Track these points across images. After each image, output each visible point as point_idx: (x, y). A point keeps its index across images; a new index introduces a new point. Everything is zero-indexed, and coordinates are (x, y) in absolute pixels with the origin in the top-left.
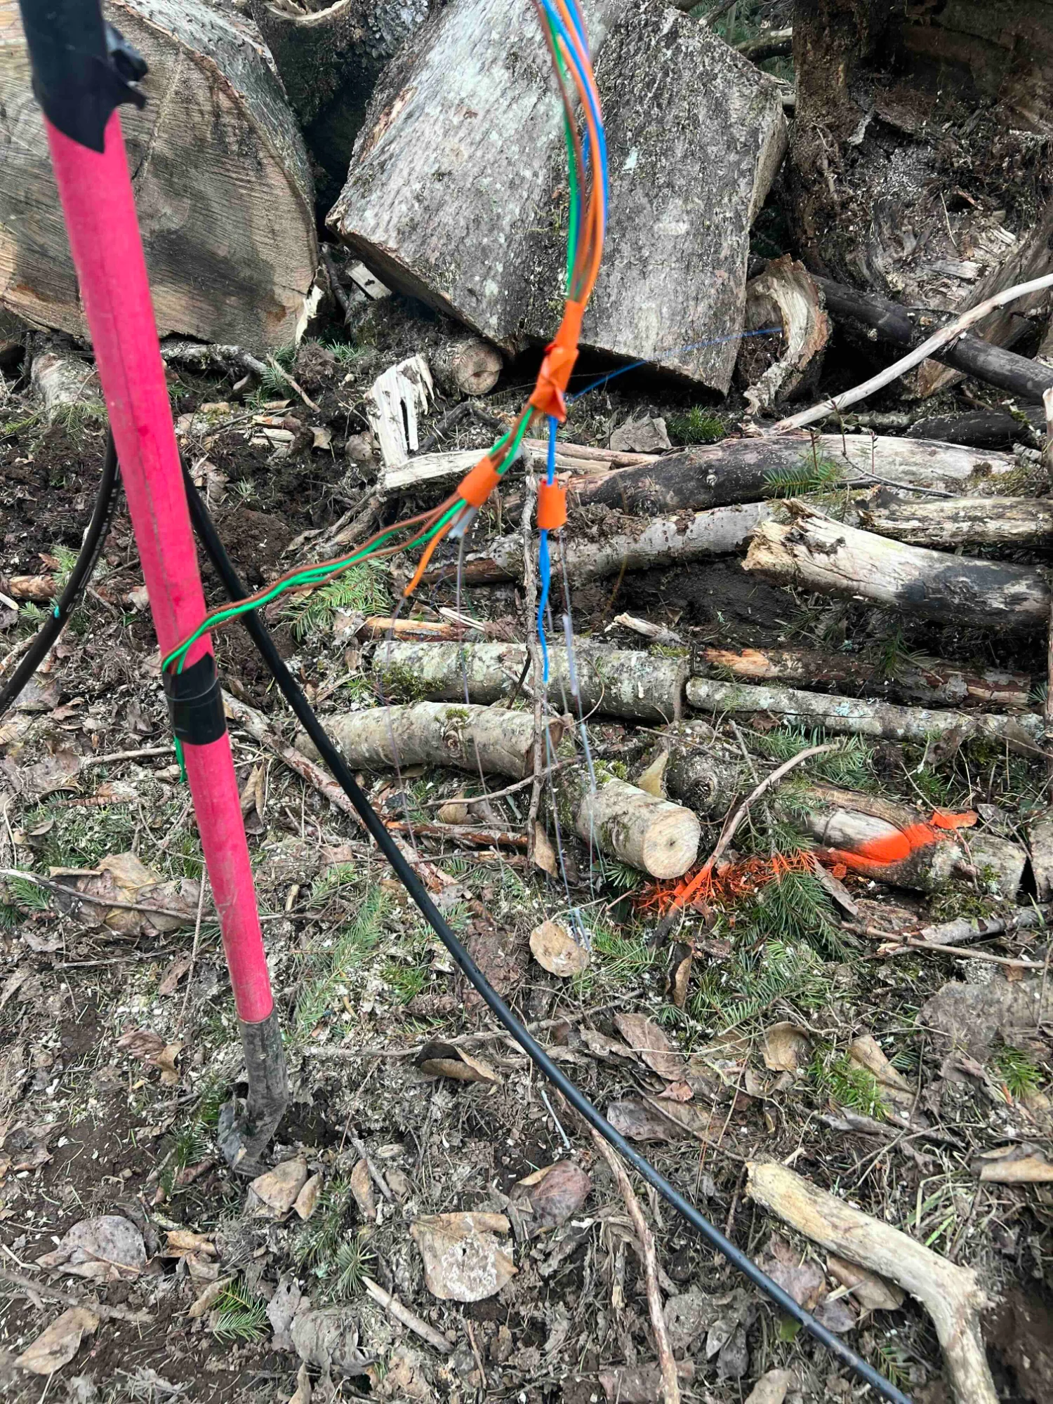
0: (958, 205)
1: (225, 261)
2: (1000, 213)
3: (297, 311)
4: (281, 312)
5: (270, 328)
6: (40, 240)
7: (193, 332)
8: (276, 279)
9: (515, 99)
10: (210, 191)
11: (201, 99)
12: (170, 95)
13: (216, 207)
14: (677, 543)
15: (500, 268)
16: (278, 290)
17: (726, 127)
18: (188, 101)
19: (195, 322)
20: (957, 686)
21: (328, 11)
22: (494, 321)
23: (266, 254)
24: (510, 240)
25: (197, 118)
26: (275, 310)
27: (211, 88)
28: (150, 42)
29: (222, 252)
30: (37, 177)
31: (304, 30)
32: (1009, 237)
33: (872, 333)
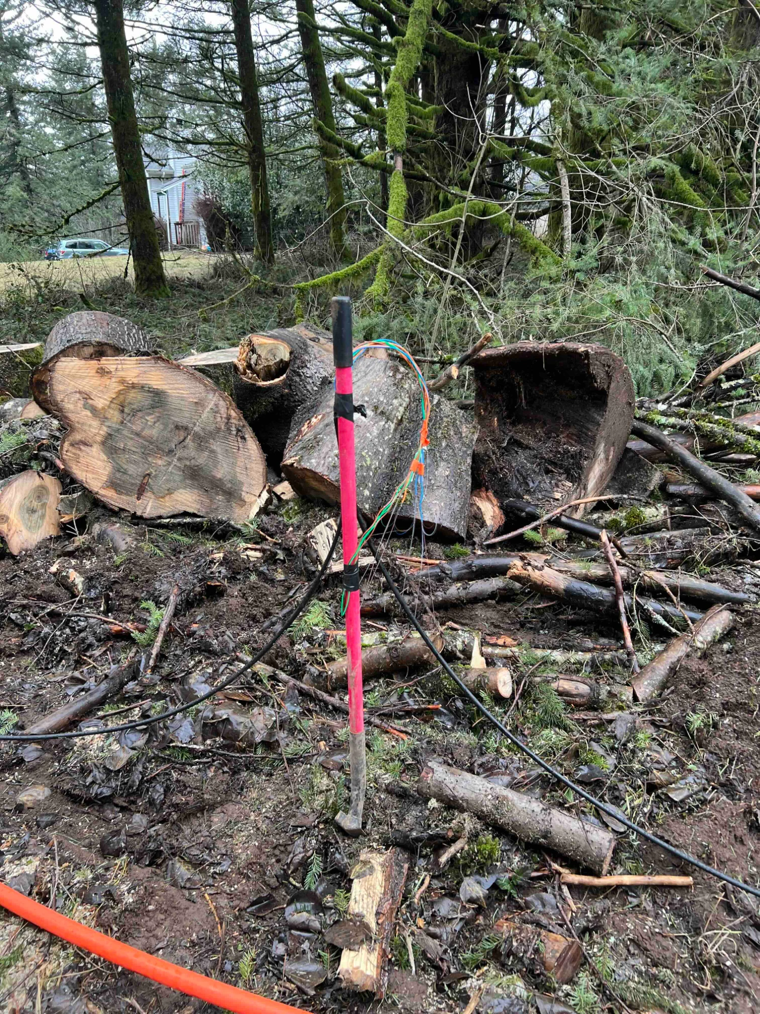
0: (548, 472)
1: (220, 480)
2: (565, 476)
3: (251, 504)
4: (242, 502)
5: (237, 510)
6: (125, 467)
7: (196, 512)
8: (244, 489)
9: (377, 422)
10: (219, 450)
11: (222, 412)
12: (208, 409)
13: (220, 457)
14: (463, 593)
15: (370, 485)
16: (243, 494)
17: (461, 438)
18: (216, 412)
19: (198, 507)
20: (590, 644)
21: (272, 382)
22: (367, 506)
23: (241, 478)
24: (374, 474)
25: (219, 419)
26: (241, 503)
27: (228, 409)
28: (203, 387)
29: (219, 476)
30: (131, 439)
31: (260, 388)
32: (570, 484)
33: (524, 514)
